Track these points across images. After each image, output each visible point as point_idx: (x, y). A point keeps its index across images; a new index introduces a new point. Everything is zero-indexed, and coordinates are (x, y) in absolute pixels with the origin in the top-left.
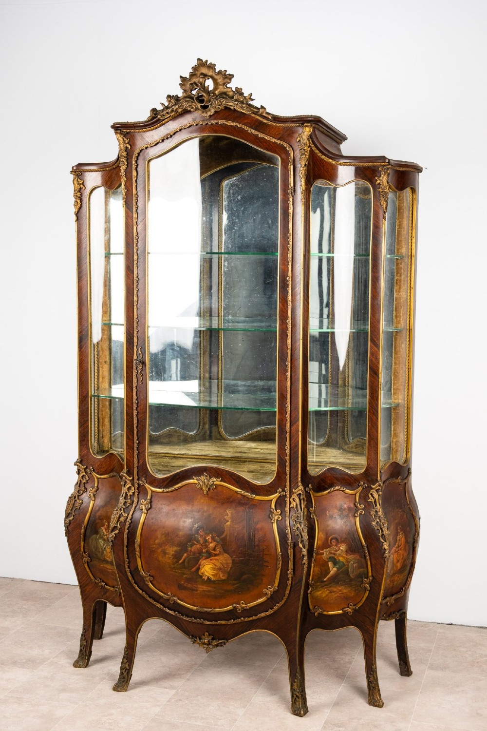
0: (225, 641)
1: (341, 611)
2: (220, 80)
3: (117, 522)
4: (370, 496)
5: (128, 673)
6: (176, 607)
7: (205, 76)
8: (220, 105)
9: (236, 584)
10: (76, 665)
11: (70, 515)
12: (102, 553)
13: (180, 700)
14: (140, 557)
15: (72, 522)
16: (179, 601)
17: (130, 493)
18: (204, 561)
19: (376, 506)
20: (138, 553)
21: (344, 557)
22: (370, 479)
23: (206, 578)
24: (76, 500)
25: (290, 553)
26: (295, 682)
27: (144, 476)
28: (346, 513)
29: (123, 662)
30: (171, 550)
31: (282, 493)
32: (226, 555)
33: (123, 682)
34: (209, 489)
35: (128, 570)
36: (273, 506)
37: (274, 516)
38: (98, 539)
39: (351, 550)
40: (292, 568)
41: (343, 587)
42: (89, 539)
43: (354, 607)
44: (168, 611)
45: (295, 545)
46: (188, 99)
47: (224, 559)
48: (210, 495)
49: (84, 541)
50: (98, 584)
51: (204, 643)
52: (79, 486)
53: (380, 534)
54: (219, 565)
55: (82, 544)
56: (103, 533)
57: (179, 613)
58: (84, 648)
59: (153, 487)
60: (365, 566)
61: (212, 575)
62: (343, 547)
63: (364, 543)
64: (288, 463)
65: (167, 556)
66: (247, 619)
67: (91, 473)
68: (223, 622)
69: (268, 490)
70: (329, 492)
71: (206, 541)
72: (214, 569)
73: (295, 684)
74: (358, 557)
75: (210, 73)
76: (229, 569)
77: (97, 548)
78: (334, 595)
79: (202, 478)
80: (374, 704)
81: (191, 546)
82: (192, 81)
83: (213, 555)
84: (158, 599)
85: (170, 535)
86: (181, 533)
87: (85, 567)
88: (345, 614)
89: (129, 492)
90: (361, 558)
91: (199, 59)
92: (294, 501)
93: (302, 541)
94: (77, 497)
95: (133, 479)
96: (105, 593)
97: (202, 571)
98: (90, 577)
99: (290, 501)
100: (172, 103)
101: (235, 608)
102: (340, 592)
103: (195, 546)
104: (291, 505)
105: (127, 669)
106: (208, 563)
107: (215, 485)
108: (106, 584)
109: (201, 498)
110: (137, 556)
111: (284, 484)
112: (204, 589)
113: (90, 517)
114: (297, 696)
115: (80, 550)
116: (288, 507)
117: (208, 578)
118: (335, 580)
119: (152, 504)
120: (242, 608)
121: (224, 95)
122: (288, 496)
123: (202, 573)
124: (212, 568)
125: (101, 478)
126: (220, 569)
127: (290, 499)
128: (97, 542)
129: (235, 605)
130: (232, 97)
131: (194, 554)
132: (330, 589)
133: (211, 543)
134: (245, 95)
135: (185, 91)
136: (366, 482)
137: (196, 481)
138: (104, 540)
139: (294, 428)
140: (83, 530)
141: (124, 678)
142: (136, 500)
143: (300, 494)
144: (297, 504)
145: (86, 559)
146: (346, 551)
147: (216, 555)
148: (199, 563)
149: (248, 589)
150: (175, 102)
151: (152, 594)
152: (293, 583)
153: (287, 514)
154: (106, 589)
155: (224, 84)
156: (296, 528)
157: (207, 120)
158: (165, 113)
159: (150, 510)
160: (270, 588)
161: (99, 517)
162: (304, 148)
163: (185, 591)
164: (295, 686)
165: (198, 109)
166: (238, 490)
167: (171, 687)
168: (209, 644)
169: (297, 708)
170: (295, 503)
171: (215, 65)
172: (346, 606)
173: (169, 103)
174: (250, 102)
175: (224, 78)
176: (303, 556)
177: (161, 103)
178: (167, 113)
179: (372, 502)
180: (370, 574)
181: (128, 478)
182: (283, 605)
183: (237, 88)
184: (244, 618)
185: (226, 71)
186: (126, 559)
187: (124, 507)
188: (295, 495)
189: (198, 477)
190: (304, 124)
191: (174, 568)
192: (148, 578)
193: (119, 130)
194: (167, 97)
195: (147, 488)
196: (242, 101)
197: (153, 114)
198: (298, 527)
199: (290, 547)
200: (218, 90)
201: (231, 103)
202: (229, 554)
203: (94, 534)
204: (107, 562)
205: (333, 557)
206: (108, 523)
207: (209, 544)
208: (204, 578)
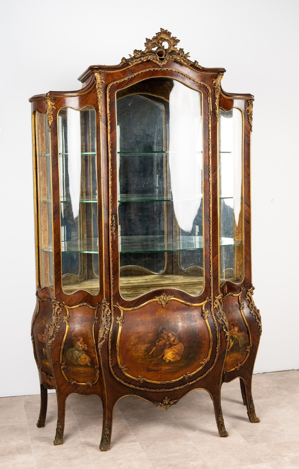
0: (177, 400)
1: (234, 369)
2: (172, 42)
3: (103, 335)
4: (247, 296)
5: (109, 437)
6: (145, 384)
7: (165, 40)
8: (172, 59)
9: (184, 362)
10: (56, 443)
11: (53, 337)
12: (77, 359)
13: (149, 446)
15: (53, 342)
16: (147, 380)
17: (109, 314)
18: (168, 350)
19: (251, 301)
20: (118, 353)
21: (237, 335)
22: (246, 286)
23: (168, 361)
24: (55, 326)
25: (218, 336)
26: (219, 417)
27: (117, 301)
28: (235, 309)
30: (143, 347)
31: (209, 300)
32: (181, 344)
33: (107, 444)
34: (167, 303)
35: (111, 366)
36: (204, 309)
37: (205, 314)
38: (74, 351)
39: (240, 330)
40: (220, 344)
41: (235, 354)
42: (66, 352)
43: (240, 365)
44: (139, 388)
45: (221, 330)
46: (152, 54)
47: (179, 347)
48: (166, 307)
49: (63, 354)
50: (71, 383)
51: (165, 404)
52: (56, 316)
53: (256, 318)
54: (176, 351)
55: (61, 356)
56: (79, 346)
57: (147, 388)
58: (60, 431)
59: (124, 307)
60: (248, 338)
61: (172, 358)
62: (236, 329)
63: (247, 325)
64: (212, 281)
65: (139, 351)
66: (191, 383)
67: (63, 306)
68: (177, 388)
69: (200, 299)
70: (227, 297)
71: (168, 337)
72: (173, 354)
73: (220, 418)
74: (244, 334)
75: (167, 38)
76: (182, 352)
77: (72, 357)
78: (231, 359)
79: (162, 296)
80: (255, 421)
81: (159, 342)
82: (153, 42)
83: (173, 345)
84: (131, 381)
85: (141, 339)
86: (150, 335)
87: (62, 373)
88: (236, 369)
89: (107, 313)
90: (246, 334)
91: (161, 29)
92: (217, 304)
93: (226, 327)
94: (55, 324)
95: (110, 304)
96: (77, 388)
97: (166, 357)
98: (65, 379)
99: (214, 304)
100: (139, 55)
101: (184, 378)
102: (234, 357)
103: (161, 341)
104: (215, 307)
105: (108, 434)
106: (170, 351)
107: (170, 300)
108: (77, 382)
109: (161, 310)
110: (118, 356)
111: (209, 294)
112: (166, 369)
113: (67, 336)
114: (222, 425)
115: (60, 361)
116: (213, 308)
117: (169, 361)
119: (125, 319)
120: (188, 376)
121: (173, 52)
122: (212, 301)
124: (172, 353)
125: (71, 309)
126: (177, 354)
127: (214, 302)
128: (72, 354)
129: (184, 375)
130: (179, 54)
131: (161, 346)
132: (229, 356)
134: (185, 53)
135: (147, 48)
136: (244, 288)
137: (158, 300)
138: (80, 351)
139: (215, 258)
140: (62, 347)
142: (113, 318)
143: (220, 299)
144: (218, 306)
145: (64, 366)
146: (238, 331)
147: (175, 345)
148: (164, 352)
149: (192, 363)
150: (141, 55)
151: (127, 379)
152: (220, 354)
153: (213, 312)
154: (78, 385)
155: (174, 46)
156: (220, 320)
157: (160, 67)
158: (135, 61)
159: (124, 323)
160: (205, 360)
161: (74, 335)
162: (219, 88)
163: (152, 372)
164: (220, 419)
165: (157, 60)
166: (184, 302)
167: (131, 441)
168: (169, 404)
169: (223, 433)
170: (217, 305)
171: (171, 33)
172: (236, 365)
173: (136, 55)
174: (188, 58)
175: (174, 42)
176: (227, 336)
177: (129, 55)
178: (136, 61)
179: (248, 300)
180: (251, 343)
181: (107, 304)
182: (212, 369)
183: (180, 49)
184: (189, 383)
185: (176, 37)
186: (110, 359)
187: (106, 324)
188: (217, 300)
189: (159, 296)
190: (219, 73)
191: (145, 359)
192: (124, 370)
193: (97, 70)
194: (134, 51)
195: (120, 309)
196: (184, 57)
197: (124, 61)
198: (221, 319)
199: (218, 333)
200: (171, 49)
201: (179, 58)
202: (182, 343)
203: (71, 348)
204: (81, 366)
205: (232, 336)
206: (83, 338)
207: (171, 338)
208: (166, 361)
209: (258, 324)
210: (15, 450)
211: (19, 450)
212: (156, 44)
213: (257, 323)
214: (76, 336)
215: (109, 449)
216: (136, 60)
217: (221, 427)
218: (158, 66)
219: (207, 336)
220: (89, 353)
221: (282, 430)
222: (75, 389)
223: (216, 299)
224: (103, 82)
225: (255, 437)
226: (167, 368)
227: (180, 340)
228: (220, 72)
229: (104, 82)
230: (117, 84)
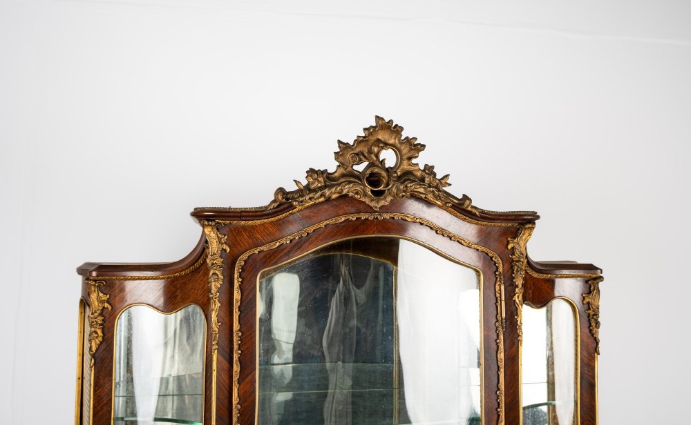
2: (405, 150)
7: (387, 145)
8: (404, 192)
46: (352, 179)
75: (392, 141)
82: (357, 150)
91: (377, 117)
100: (319, 182)
121: (407, 176)
130: (422, 180)
134: (439, 176)
135: (342, 165)
150: (325, 182)
155: (410, 159)
157: (376, 212)
158: (307, 198)
162: (522, 260)
165: (365, 195)
171: (402, 129)
173: (313, 183)
174: (447, 189)
175: (411, 149)
177: (295, 181)
178: (310, 199)
183: (426, 165)
185: (416, 139)
190: (523, 224)
193: (208, 220)
194: (307, 172)
196: (437, 187)
197: (280, 197)
200: (402, 167)
201: (422, 190)
212: (363, 154)
216: (311, 195)
218: (370, 210)
224: (225, 250)
228: (523, 222)
229: (228, 250)
230: (262, 255)
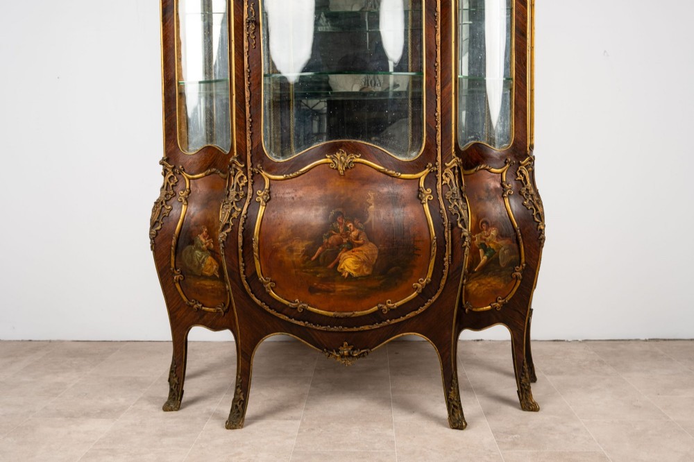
0: (369, 350)
1: (489, 307)
3: (229, 219)
4: (518, 174)
5: (243, 405)
6: (307, 315)
9: (381, 280)
10: (167, 408)
11: (157, 224)
12: (200, 266)
13: (313, 429)
14: (259, 259)
15: (159, 232)
16: (310, 308)
17: (243, 184)
18: (345, 254)
19: (526, 183)
20: (256, 254)
21: (494, 243)
22: (517, 154)
23: (347, 274)
24: (163, 206)
25: (448, 235)
26: (451, 390)
27: (260, 161)
28: (494, 195)
29: (236, 393)
30: (301, 246)
31: (432, 168)
32: (371, 244)
33: (237, 418)
34: (347, 168)
35: (243, 277)
36: (422, 184)
37: (424, 196)
38: (194, 251)
39: (501, 235)
40: (450, 252)
41: (492, 278)
42: (181, 252)
43: (503, 301)
44: (296, 322)
45: (453, 226)
47: (369, 250)
48: (347, 175)
49: (176, 254)
50: (192, 306)
51: (342, 356)
52: (166, 190)
53: (534, 214)
54: (363, 257)
55: (173, 258)
56: (201, 241)
57: (310, 322)
58: (174, 387)
59: (271, 174)
60: (517, 251)
61: (355, 270)
62: (493, 232)
63: (516, 225)
64: (439, 133)
65: (295, 254)
66: (394, 321)
67: (180, 174)
68: (367, 328)
69: (415, 166)
70: (475, 171)
71: (347, 229)
72: (356, 263)
73: (452, 392)
74: (510, 242)
76: (375, 261)
77: (192, 261)
78: (484, 289)
79: (338, 155)
80: (529, 408)
81: (328, 237)
83: (356, 245)
84: (281, 308)
85: (297, 231)
86: (313, 224)
87: (176, 287)
88: (494, 309)
89: (240, 182)
90: (513, 242)
92: (448, 177)
93: (462, 220)
94: (164, 202)
95: (246, 166)
96: (203, 316)
97: (342, 267)
98: (182, 299)
99: (442, 177)
101: (380, 309)
102: (489, 285)
103: (332, 237)
104: (444, 182)
105: (241, 401)
106: (349, 256)
107: (354, 163)
108: (203, 306)
109: (336, 180)
110: (255, 259)
111: (434, 158)
112: (344, 289)
113: (182, 224)
114: (454, 406)
115: (170, 267)
116: (440, 185)
117: (350, 274)
118: (485, 270)
119: (271, 194)
120: (388, 307)
122: (440, 171)
123: (342, 269)
124: (355, 261)
125: (193, 179)
126: (364, 262)
127: (442, 175)
128: (192, 256)
129: (380, 305)
131: (332, 246)
132: (479, 281)
133: (353, 231)
136: (513, 158)
137: (330, 161)
138: (202, 250)
139: (446, 89)
140: (173, 242)
141: (239, 411)
142: (250, 191)
143: (454, 167)
144: (451, 180)
145: (178, 276)
147: (359, 245)
148: (338, 257)
149: (396, 284)
151: (274, 304)
152: (451, 271)
153: (440, 192)
154: (204, 311)
156: (453, 206)
159: (269, 202)
160: (421, 281)
161: (195, 223)
163: (318, 294)
164: (452, 395)
166: (381, 168)
167: (292, 418)
168: (350, 355)
169: (457, 420)
170: (448, 180)
172: (494, 300)
176: (464, 237)
179: (521, 180)
180: (523, 260)
181: (239, 165)
182: (437, 299)
184: (390, 320)
186: (241, 263)
187: (236, 200)
188: (448, 169)
189: (332, 154)
191: (305, 268)
192: (269, 285)
195: (264, 176)
198: (455, 205)
199: (446, 230)
202: (374, 243)
203: (189, 244)
204: (206, 277)
205: (484, 244)
206: (208, 229)
207: (351, 232)
208: (344, 274)
209: (538, 225)
210: (99, 411)
211: (104, 413)
213: (536, 224)
214: (197, 225)
215: (240, 425)
217: (453, 410)
219: (426, 236)
220: (216, 255)
221: (576, 430)
222: (200, 318)
223: (446, 167)
225: (516, 436)
226: (344, 287)
227: (370, 236)
